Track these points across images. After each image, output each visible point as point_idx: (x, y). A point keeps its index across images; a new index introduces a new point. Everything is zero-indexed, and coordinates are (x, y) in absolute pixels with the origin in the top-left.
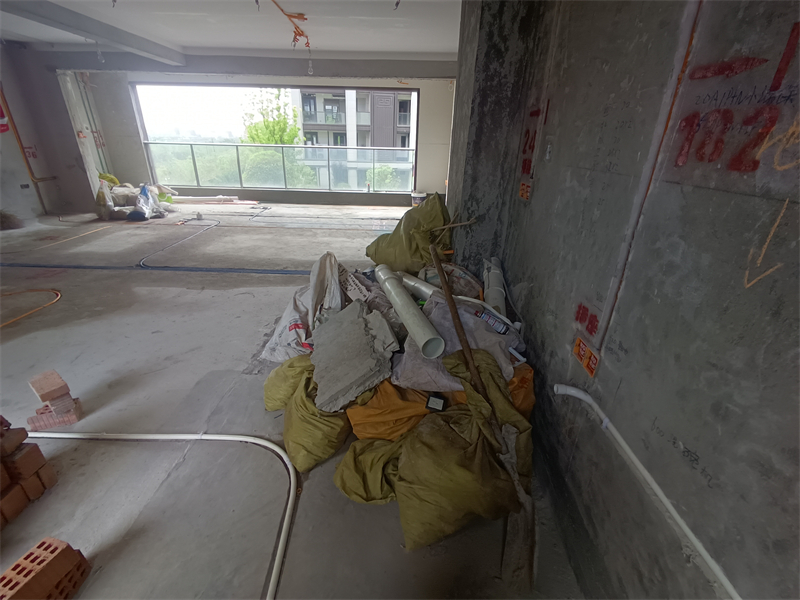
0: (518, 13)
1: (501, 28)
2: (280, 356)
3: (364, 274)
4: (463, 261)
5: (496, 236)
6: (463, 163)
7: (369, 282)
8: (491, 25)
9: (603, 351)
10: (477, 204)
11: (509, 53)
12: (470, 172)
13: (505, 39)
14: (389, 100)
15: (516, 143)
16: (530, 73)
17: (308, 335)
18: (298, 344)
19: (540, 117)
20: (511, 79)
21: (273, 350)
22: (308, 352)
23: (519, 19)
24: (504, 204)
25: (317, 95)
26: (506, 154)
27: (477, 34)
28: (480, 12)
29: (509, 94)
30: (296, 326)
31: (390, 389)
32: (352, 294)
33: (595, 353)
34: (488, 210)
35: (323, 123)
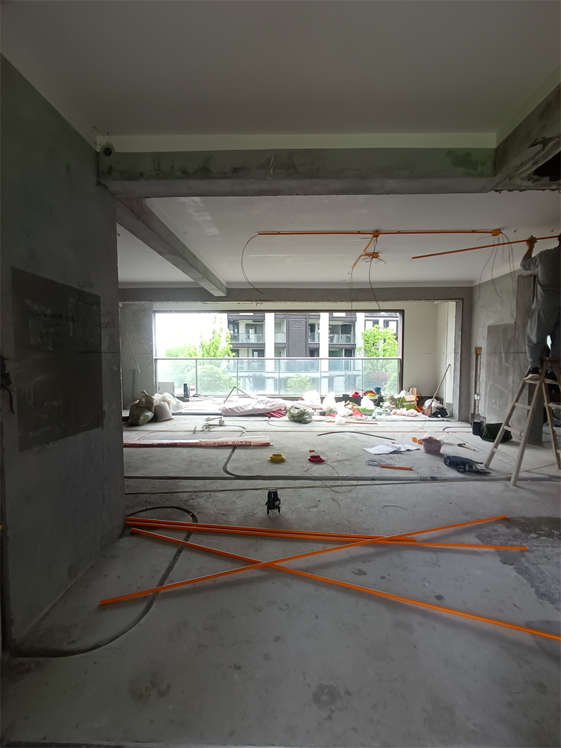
25: (240, 322)
35: (246, 342)
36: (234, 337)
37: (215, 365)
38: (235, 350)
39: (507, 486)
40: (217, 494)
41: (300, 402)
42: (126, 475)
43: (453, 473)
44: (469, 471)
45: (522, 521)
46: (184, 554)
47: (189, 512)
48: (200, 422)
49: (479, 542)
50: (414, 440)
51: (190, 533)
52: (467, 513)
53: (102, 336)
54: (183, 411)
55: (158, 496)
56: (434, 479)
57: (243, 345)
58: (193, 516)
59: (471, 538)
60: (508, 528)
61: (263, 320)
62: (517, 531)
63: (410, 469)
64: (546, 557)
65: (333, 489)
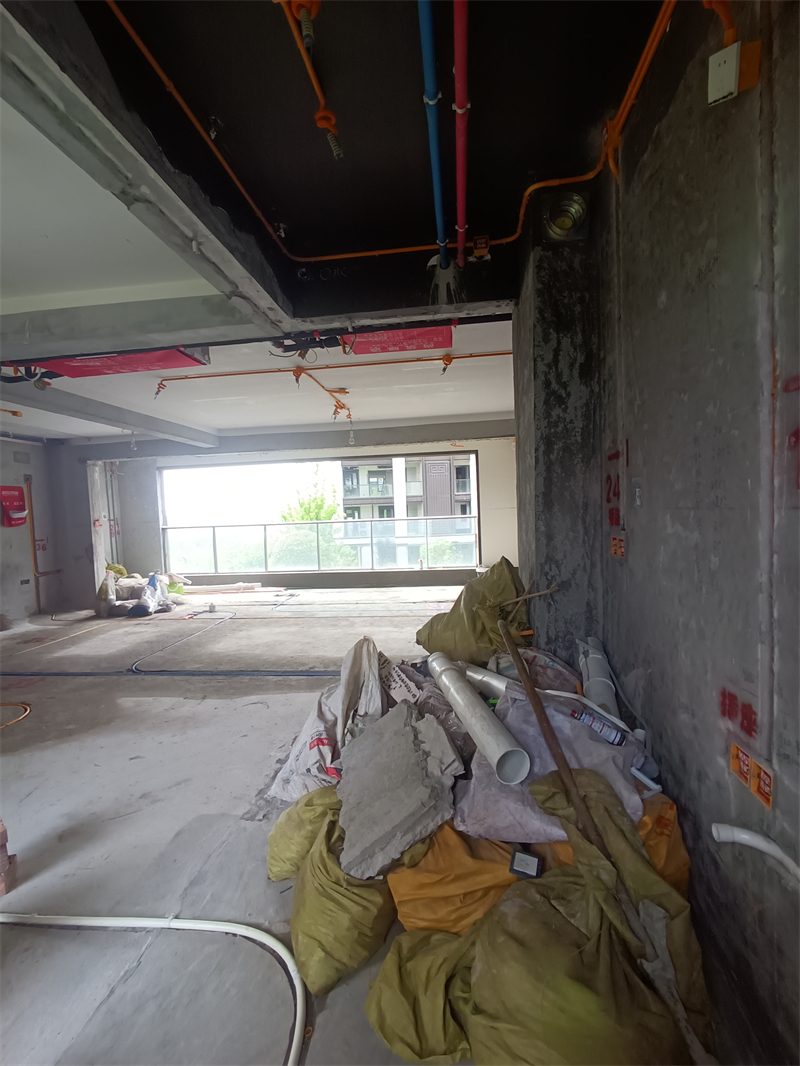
0: (575, 359)
1: (559, 376)
2: (295, 792)
3: (414, 665)
4: (547, 643)
5: (590, 608)
6: (532, 519)
7: (420, 678)
8: (546, 374)
9: (775, 761)
10: (558, 567)
11: (572, 399)
12: (543, 528)
13: (564, 386)
14: (443, 467)
15: (596, 491)
16: (601, 416)
17: (335, 755)
18: (321, 769)
19: (621, 459)
20: (579, 424)
21: (287, 781)
22: (334, 782)
23: (577, 365)
24: (593, 565)
26: (586, 506)
27: (533, 383)
28: (532, 363)
29: (579, 439)
30: (320, 741)
31: (454, 839)
32: (397, 694)
33: (764, 766)
34: (574, 574)
35: (369, 496)
57: (365, 501)
61: (389, 467)
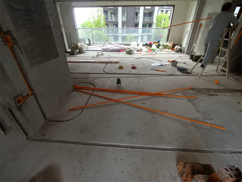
25: (108, 11)
35: (110, 21)
36: (106, 19)
37: (100, 31)
38: (107, 24)
39: (196, 78)
40: (101, 79)
41: (130, 46)
42: (70, 72)
43: (179, 73)
44: (185, 72)
45: (198, 89)
46: (92, 97)
47: (93, 84)
48: (95, 54)
49: (182, 95)
50: (169, 61)
51: (93, 91)
52: (181, 86)
53: (50, 20)
54: (89, 49)
55: (83, 79)
56: (172, 75)
57: (110, 22)
58: (94, 85)
59: (180, 94)
60: (193, 91)
61: (117, 11)
62: (195, 92)
63: (165, 71)
64: (202, 100)
65: (138, 78)
